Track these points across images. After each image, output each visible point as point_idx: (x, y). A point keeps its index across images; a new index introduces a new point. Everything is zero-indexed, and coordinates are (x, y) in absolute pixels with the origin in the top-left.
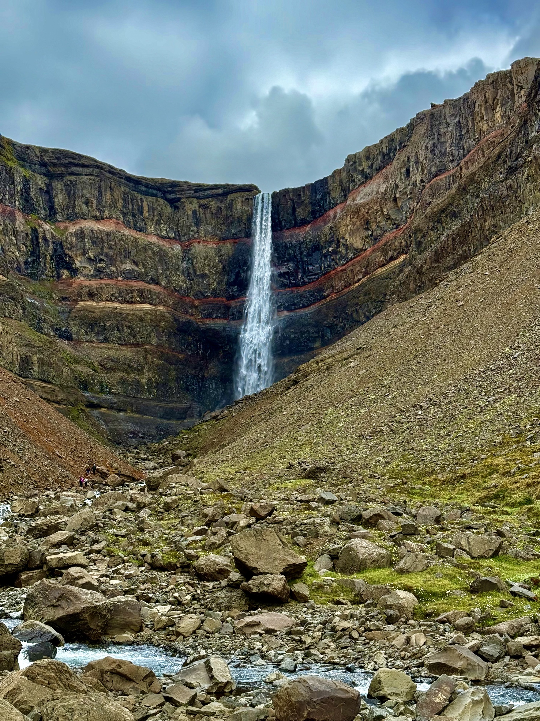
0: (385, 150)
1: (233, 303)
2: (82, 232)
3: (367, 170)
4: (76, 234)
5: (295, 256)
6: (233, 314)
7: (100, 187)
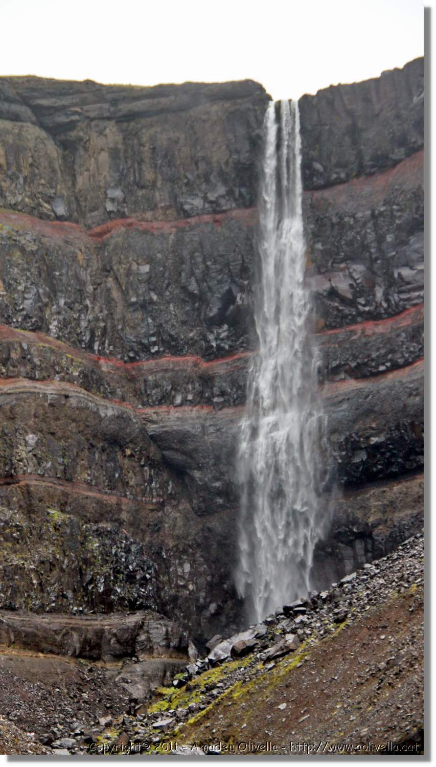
1: (220, 368)
5: (365, 248)
6: (223, 393)
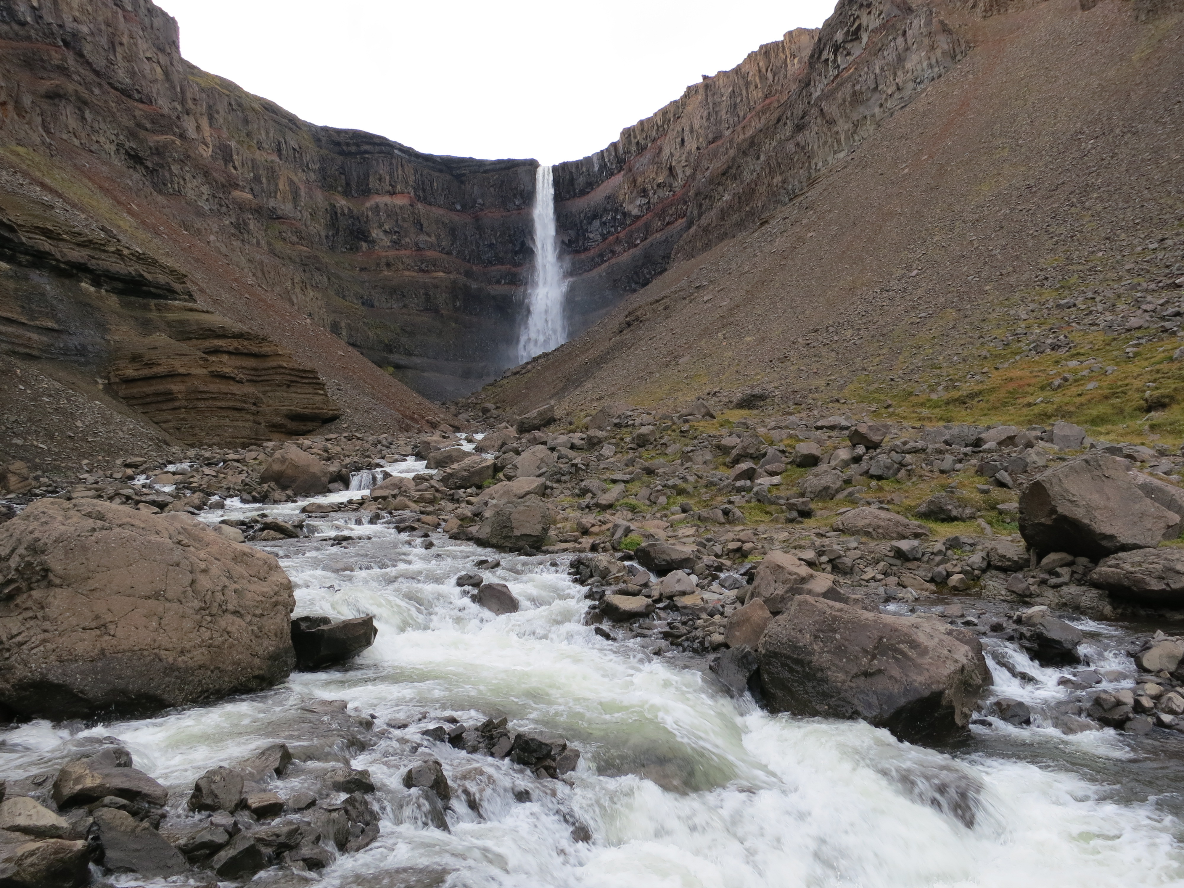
0: (660, 123)
1: (519, 270)
2: (377, 206)
3: (643, 142)
4: (371, 209)
5: (576, 225)
6: (520, 280)
7: (391, 164)
